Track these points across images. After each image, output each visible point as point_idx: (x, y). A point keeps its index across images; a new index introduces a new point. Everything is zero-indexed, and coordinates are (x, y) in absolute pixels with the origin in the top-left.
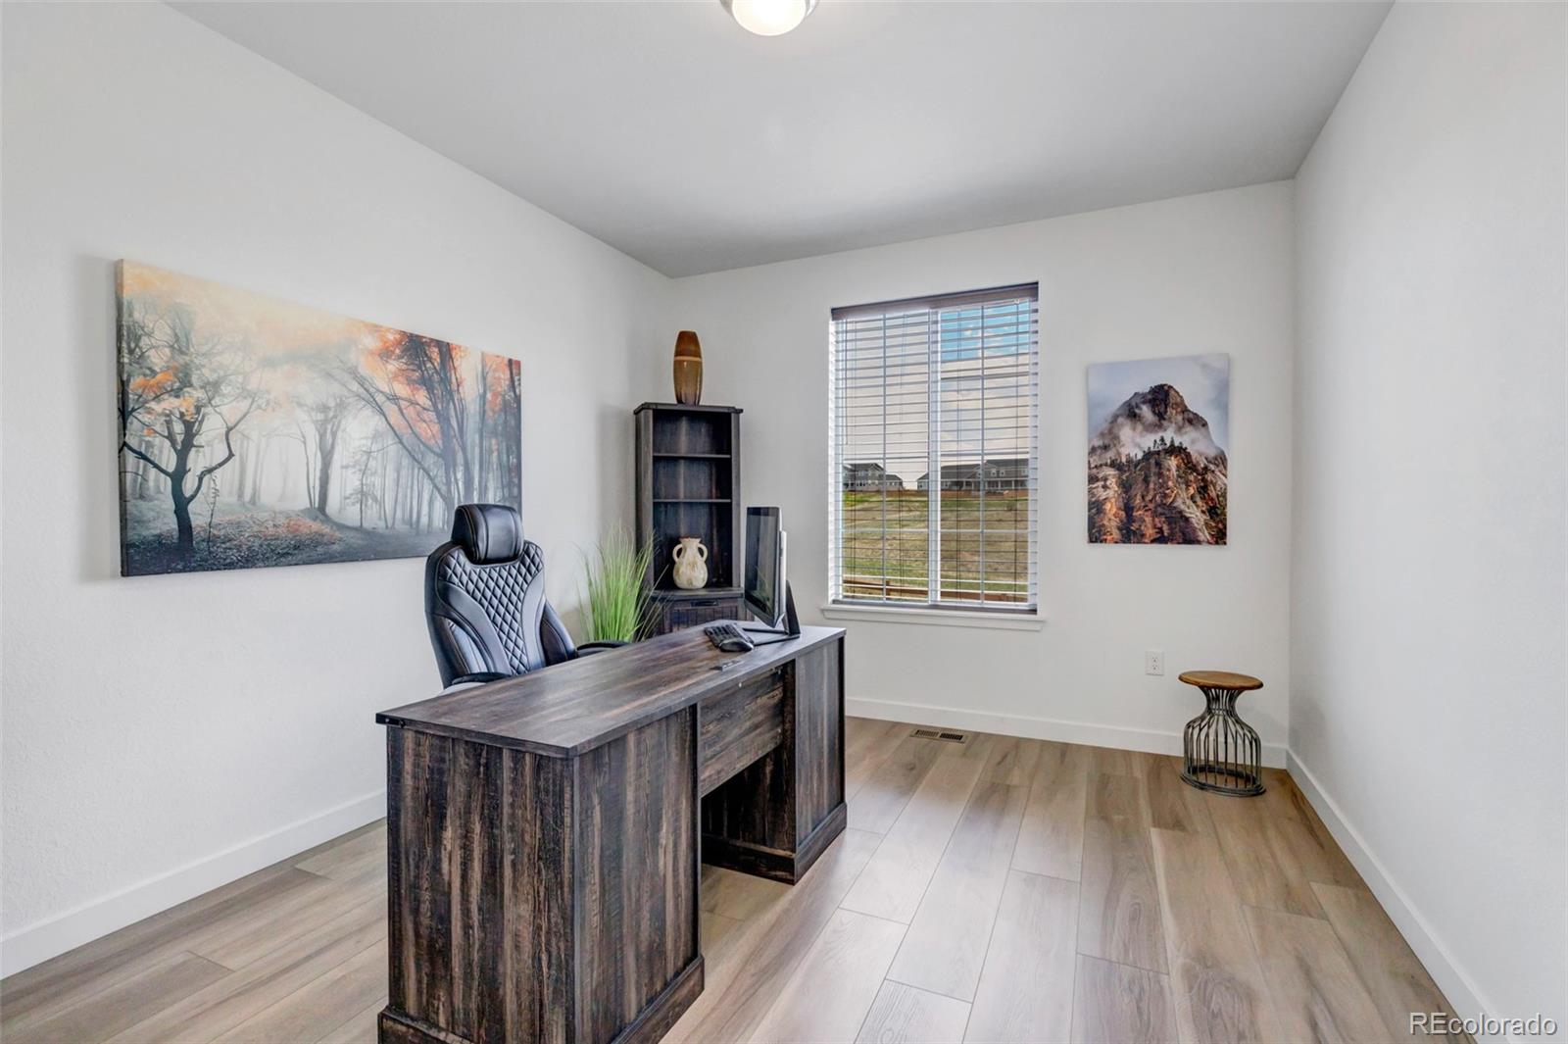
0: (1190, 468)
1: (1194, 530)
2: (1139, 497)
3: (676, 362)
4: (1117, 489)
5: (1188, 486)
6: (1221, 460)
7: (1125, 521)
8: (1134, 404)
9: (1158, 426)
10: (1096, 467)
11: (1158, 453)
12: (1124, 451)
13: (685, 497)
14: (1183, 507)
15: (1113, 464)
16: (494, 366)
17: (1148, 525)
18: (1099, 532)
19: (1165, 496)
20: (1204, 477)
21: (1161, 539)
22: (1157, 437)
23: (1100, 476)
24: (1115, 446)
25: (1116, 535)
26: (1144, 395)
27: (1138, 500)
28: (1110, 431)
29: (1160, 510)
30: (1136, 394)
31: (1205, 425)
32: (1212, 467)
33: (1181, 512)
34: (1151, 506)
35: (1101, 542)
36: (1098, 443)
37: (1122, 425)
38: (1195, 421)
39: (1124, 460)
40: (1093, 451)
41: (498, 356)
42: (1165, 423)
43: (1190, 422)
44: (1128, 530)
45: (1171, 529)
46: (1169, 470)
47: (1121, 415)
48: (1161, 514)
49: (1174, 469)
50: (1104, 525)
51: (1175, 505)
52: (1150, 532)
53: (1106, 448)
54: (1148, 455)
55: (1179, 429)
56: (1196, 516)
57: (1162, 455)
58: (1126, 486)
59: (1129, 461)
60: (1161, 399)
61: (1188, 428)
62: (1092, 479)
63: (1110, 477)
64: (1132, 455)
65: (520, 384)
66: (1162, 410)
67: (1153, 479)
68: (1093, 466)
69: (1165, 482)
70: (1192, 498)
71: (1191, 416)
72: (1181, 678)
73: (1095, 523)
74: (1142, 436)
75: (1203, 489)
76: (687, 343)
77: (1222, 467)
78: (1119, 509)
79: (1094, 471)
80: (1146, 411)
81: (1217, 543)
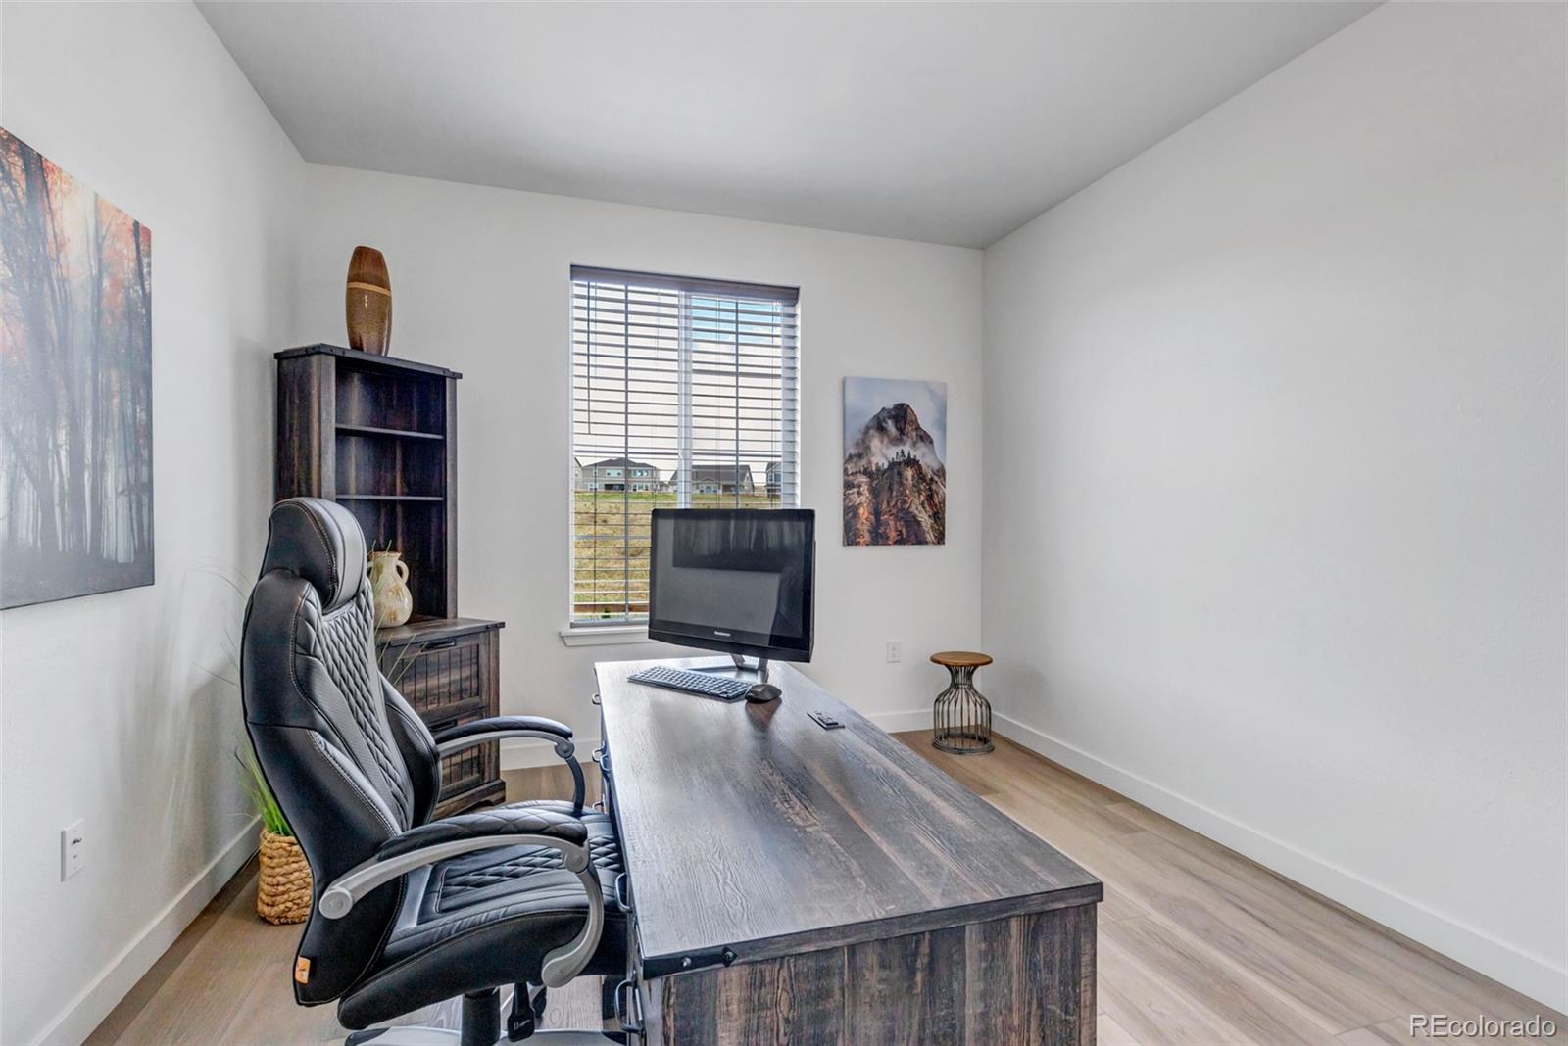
0: (921, 479)
1: (924, 532)
2: (885, 503)
3: (350, 291)
4: (868, 495)
5: (920, 494)
6: (941, 472)
7: (875, 524)
8: (881, 418)
9: (898, 440)
10: (852, 474)
11: (899, 463)
12: (875, 460)
13: (358, 492)
14: (917, 512)
15: (867, 472)
16: (113, 228)
17: (891, 528)
18: (854, 534)
19: (904, 502)
20: (930, 484)
21: (900, 541)
22: (898, 449)
23: (855, 482)
24: (867, 455)
25: (867, 537)
26: (889, 411)
27: (884, 506)
28: (864, 441)
29: (900, 515)
30: (883, 409)
31: (931, 442)
32: (936, 478)
33: (915, 517)
34: (894, 511)
35: (856, 544)
36: (853, 451)
37: (873, 436)
38: (924, 438)
39: (874, 469)
40: (849, 459)
41: (119, 211)
42: (904, 437)
43: (922, 438)
44: (877, 534)
45: (908, 532)
46: (907, 479)
47: (872, 428)
48: (902, 518)
49: (910, 478)
50: (858, 529)
51: (911, 510)
52: (893, 534)
53: (860, 456)
54: (892, 465)
55: (914, 444)
56: (925, 519)
57: (902, 465)
58: (875, 492)
59: (878, 470)
60: (901, 415)
61: (920, 444)
62: (848, 485)
63: (863, 484)
64: (880, 464)
65: (149, 273)
66: (902, 426)
67: (895, 487)
68: (850, 473)
69: (904, 490)
70: (923, 504)
71: (922, 433)
72: (934, 660)
73: (851, 527)
74: (887, 448)
75: (930, 498)
76: (367, 264)
77: (942, 479)
78: (870, 513)
79: (851, 477)
80: (890, 425)
81: (939, 543)
